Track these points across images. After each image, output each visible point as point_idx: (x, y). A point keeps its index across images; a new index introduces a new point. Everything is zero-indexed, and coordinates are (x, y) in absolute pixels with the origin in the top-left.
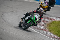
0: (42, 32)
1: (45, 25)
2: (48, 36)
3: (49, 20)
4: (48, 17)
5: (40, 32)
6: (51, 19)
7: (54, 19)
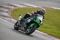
0: (6, 18)
1: (9, 12)
2: (12, 23)
3: (12, 7)
4: (12, 4)
5: (4, 19)
6: (15, 6)
7: (18, 6)
